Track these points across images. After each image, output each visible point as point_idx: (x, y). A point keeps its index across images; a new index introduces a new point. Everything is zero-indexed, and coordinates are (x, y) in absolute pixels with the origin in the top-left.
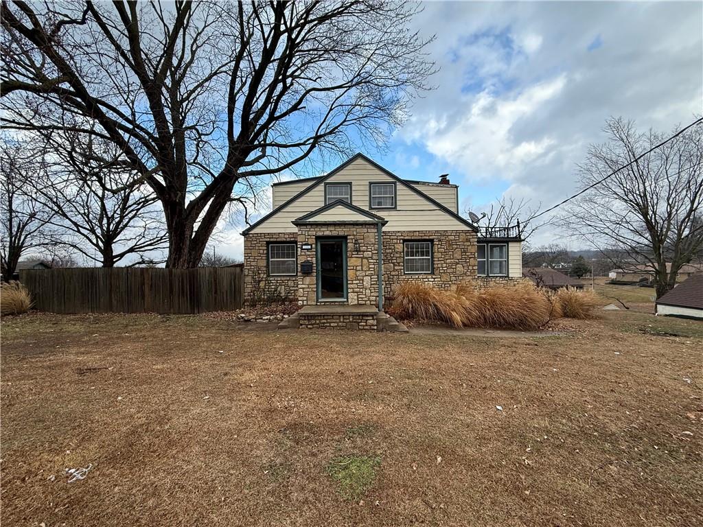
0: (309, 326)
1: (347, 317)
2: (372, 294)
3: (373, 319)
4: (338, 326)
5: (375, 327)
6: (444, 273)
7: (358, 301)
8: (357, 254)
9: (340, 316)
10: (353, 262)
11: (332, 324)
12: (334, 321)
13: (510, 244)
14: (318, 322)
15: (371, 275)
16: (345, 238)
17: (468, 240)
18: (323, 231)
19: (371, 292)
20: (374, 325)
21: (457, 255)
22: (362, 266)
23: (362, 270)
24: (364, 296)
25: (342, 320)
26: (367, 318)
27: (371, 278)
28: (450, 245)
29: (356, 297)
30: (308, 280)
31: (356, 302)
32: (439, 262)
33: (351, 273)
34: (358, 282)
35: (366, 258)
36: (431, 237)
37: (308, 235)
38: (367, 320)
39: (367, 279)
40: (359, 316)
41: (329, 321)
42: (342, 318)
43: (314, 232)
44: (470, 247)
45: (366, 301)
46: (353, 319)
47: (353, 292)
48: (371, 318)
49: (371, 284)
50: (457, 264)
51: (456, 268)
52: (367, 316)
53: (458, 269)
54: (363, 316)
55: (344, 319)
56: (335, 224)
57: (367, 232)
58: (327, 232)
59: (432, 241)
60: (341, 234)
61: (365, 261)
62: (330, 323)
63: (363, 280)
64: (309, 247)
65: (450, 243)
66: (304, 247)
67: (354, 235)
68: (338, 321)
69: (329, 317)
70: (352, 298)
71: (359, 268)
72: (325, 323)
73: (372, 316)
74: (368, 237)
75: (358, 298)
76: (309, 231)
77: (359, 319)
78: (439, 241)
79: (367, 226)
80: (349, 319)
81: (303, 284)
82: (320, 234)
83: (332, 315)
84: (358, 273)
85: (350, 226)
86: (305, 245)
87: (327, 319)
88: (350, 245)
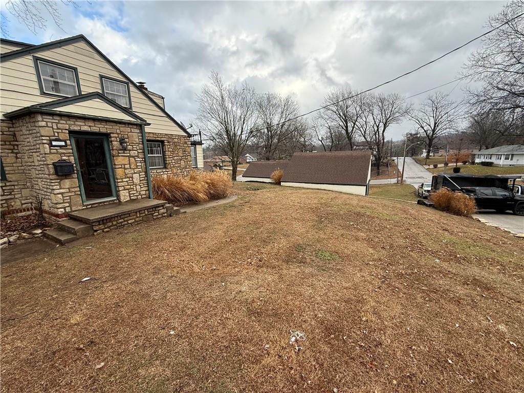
0: (105, 230)
1: (143, 212)
2: (142, 189)
3: (164, 208)
4: (135, 221)
5: (166, 215)
6: (173, 167)
7: (130, 197)
8: (124, 153)
9: (136, 212)
10: (120, 160)
11: (130, 222)
12: (131, 218)
13: (197, 146)
14: (114, 223)
15: (139, 173)
16: (107, 135)
17: (186, 143)
18: (80, 126)
19: (141, 188)
20: (164, 213)
21: (180, 154)
22: (130, 164)
23: (130, 168)
24: (135, 192)
25: (138, 215)
26: (159, 209)
27: (140, 175)
28: (176, 146)
29: (128, 194)
30: (67, 183)
31: (128, 199)
32: (169, 159)
33: (119, 172)
34: (127, 179)
35: (133, 157)
36: (162, 139)
37: (58, 129)
38: (159, 210)
39: (136, 176)
40: (152, 208)
41: (126, 219)
42: (138, 213)
43: (65, 125)
44: (187, 148)
45: (137, 196)
46: (148, 212)
47: (124, 190)
48: (162, 208)
49: (140, 181)
50: (181, 160)
51: (180, 163)
52: (159, 207)
53: (182, 164)
54: (155, 208)
55: (140, 214)
56: (95, 119)
57: (131, 132)
58: (85, 127)
59: (162, 142)
60: (103, 130)
61: (132, 160)
62: (127, 221)
63: (132, 178)
64: (63, 143)
65: (175, 144)
66: (54, 143)
67: (118, 134)
68: (135, 217)
69: (126, 216)
70: (124, 196)
71: (127, 166)
72: (122, 222)
73: (163, 206)
74: (133, 137)
75: (130, 194)
76: (59, 123)
77: (153, 211)
78: (168, 142)
79: (130, 126)
80: (145, 213)
81: (60, 189)
82: (77, 128)
83: (129, 214)
84: (127, 171)
85: (112, 124)
86: (56, 140)
87: (123, 218)
88: (116, 144)
